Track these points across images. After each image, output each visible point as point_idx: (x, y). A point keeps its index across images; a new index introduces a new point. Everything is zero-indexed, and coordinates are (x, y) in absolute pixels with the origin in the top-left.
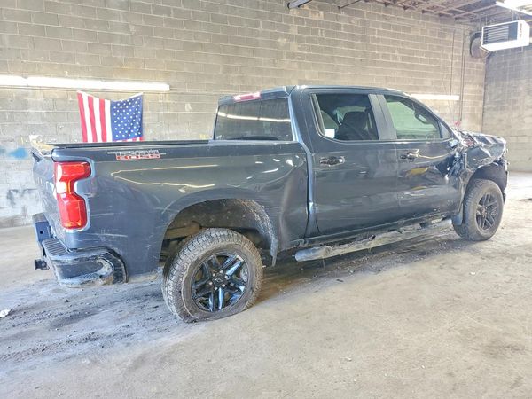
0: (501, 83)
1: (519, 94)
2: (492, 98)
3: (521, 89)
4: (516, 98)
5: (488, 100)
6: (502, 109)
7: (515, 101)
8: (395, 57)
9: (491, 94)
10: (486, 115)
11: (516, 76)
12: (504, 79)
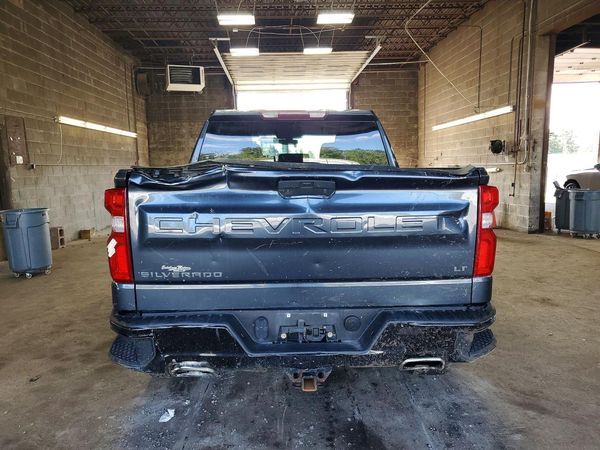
0: (164, 123)
1: (182, 136)
2: (157, 138)
3: (184, 131)
4: (179, 140)
5: (152, 140)
6: (168, 150)
7: (179, 143)
8: (89, 79)
9: (154, 135)
10: (153, 156)
11: (177, 118)
12: (166, 120)
